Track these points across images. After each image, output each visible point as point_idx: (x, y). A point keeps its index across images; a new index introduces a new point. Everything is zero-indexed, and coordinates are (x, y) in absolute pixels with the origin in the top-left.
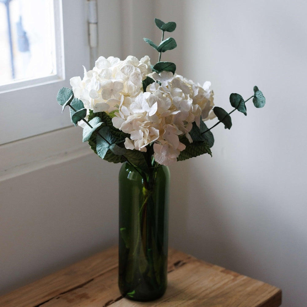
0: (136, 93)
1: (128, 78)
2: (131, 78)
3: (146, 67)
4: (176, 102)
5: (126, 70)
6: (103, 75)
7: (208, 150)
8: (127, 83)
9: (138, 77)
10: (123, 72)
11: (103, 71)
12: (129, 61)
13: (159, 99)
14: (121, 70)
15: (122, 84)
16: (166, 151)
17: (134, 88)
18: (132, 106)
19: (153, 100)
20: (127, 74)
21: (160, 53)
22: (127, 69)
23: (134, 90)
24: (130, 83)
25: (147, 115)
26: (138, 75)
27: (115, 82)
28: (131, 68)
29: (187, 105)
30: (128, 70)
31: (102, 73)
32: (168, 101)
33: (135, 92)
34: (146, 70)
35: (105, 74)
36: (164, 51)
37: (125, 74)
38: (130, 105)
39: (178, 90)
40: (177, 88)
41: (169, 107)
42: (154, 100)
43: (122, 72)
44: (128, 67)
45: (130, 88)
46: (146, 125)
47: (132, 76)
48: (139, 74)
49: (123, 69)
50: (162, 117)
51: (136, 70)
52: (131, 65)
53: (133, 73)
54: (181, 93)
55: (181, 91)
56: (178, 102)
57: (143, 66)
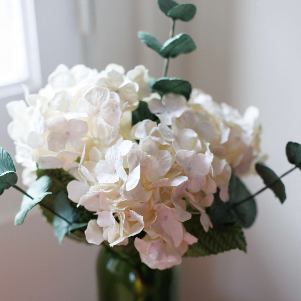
0: (112, 140)
1: (98, 112)
2: (103, 112)
3: (134, 89)
4: (183, 158)
5: (95, 97)
6: (56, 103)
7: (240, 242)
8: (96, 120)
9: (114, 111)
10: (89, 100)
11: (56, 95)
12: (102, 78)
13: (149, 156)
14: (86, 96)
15: (84, 125)
16: (157, 253)
17: (106, 130)
18: (99, 166)
19: (136, 158)
20: (96, 105)
21: (166, 60)
22: (96, 95)
23: (107, 135)
24: (101, 120)
26: (115, 107)
27: (70, 120)
28: (104, 93)
29: (204, 163)
30: (98, 97)
31: (54, 99)
32: (166, 158)
33: (109, 138)
34: (134, 94)
35: (59, 102)
36: (174, 56)
37: (92, 104)
38: (96, 162)
39: (191, 134)
40: (189, 130)
41: (168, 169)
42: (138, 158)
43: (88, 100)
45: (101, 129)
46: (120, 205)
47: (105, 108)
48: (117, 106)
49: (90, 93)
50: (154, 188)
51: (112, 97)
52: (104, 86)
53: (106, 102)
54: (195, 140)
55: (195, 135)
56: (187, 159)
57: (130, 88)
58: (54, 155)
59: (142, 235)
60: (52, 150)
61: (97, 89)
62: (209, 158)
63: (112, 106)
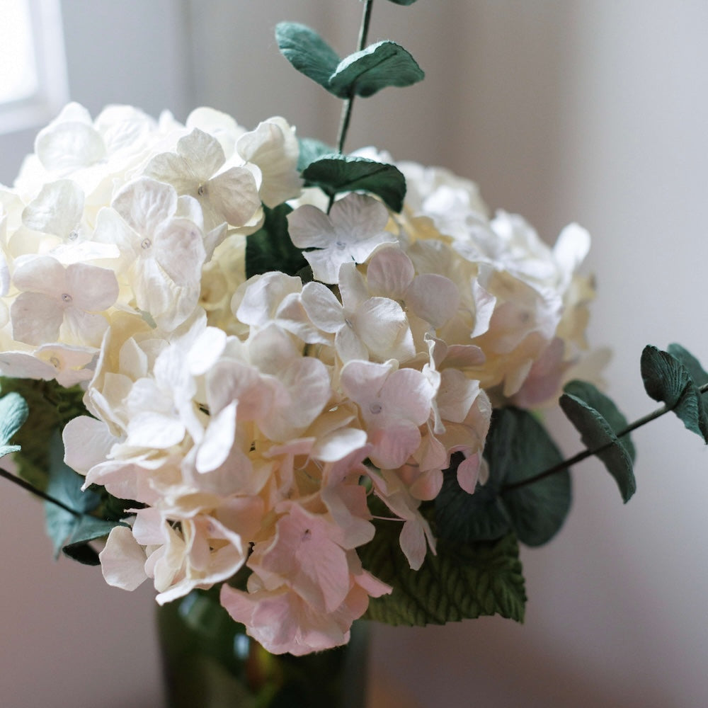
0: (179, 321)
1: (147, 244)
2: (159, 246)
3: (253, 184)
4: (360, 381)
5: (141, 206)
6: (42, 213)
8: (142, 267)
9: (186, 246)
10: (126, 214)
11: (46, 189)
12: (164, 155)
13: (265, 377)
14: (118, 201)
15: (108, 279)
16: (277, 625)
17: (165, 295)
18: (138, 392)
19: (230, 383)
20: (143, 227)
21: (346, 102)
22: (143, 200)
23: (166, 307)
24: (153, 269)
25: (189, 458)
26: (188, 236)
27: (71, 267)
28: (163, 198)
29: (418, 395)
30: (147, 206)
31: (39, 201)
32: (314, 380)
33: (173, 316)
34: (249, 197)
35: (52, 210)
36: (368, 92)
37: (132, 224)
38: (134, 380)
39: (390, 312)
40: (386, 300)
41: (316, 411)
42: (236, 382)
43: (121, 213)
44: (148, 188)
45: (152, 290)
46: (185, 501)
47: (163, 237)
48: (193, 234)
49: (128, 195)
50: (279, 458)
51: (183, 209)
52: (165, 178)
53: (165, 224)
54: (399, 328)
55: (401, 315)
56: (371, 383)
57: (237, 181)
58: (29, 352)
59: (240, 581)
60: (25, 341)
61: (148, 186)
62: (429, 382)
63: (182, 235)
